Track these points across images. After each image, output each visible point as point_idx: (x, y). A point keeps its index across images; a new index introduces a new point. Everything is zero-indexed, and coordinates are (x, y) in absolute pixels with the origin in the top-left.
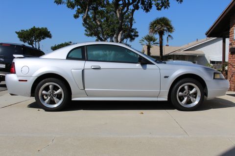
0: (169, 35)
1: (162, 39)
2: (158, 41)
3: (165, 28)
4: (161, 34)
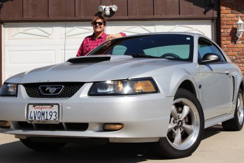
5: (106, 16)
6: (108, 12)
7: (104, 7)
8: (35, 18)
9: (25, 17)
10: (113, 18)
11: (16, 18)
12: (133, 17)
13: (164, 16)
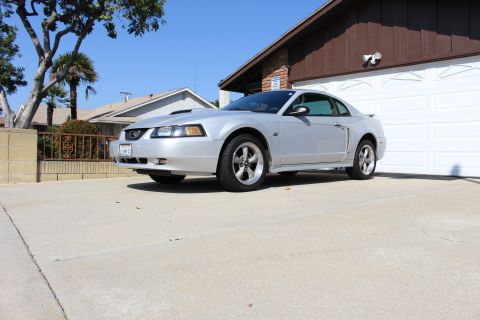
0: (89, 87)
1: (75, 94)
2: (68, 96)
3: (82, 74)
4: (74, 83)
5: (372, 65)
6: (373, 61)
7: (367, 57)
8: (315, 75)
9: (307, 76)
10: (379, 66)
11: (302, 77)
12: (399, 62)
13: (433, 57)
